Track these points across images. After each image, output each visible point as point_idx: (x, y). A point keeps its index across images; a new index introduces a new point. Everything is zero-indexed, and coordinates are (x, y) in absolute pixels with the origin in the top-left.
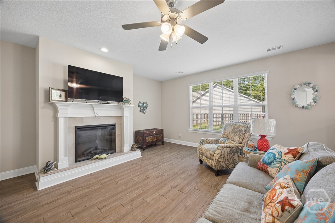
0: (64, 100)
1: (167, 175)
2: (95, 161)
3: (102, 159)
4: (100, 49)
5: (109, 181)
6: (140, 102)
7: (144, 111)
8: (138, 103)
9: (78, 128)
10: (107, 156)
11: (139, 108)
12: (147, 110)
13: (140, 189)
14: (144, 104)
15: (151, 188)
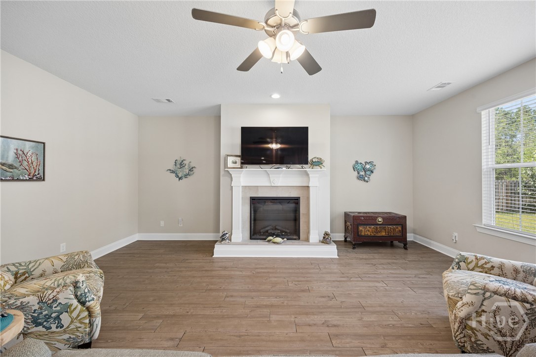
0: (239, 166)
1: (342, 302)
2: (267, 243)
3: (274, 243)
4: (270, 96)
5: (264, 272)
6: (357, 162)
7: (366, 178)
8: (354, 163)
9: (253, 199)
10: (282, 241)
11: (356, 172)
12: (372, 175)
13: (282, 299)
14: (366, 164)
15: (296, 305)
